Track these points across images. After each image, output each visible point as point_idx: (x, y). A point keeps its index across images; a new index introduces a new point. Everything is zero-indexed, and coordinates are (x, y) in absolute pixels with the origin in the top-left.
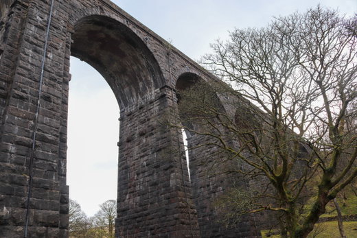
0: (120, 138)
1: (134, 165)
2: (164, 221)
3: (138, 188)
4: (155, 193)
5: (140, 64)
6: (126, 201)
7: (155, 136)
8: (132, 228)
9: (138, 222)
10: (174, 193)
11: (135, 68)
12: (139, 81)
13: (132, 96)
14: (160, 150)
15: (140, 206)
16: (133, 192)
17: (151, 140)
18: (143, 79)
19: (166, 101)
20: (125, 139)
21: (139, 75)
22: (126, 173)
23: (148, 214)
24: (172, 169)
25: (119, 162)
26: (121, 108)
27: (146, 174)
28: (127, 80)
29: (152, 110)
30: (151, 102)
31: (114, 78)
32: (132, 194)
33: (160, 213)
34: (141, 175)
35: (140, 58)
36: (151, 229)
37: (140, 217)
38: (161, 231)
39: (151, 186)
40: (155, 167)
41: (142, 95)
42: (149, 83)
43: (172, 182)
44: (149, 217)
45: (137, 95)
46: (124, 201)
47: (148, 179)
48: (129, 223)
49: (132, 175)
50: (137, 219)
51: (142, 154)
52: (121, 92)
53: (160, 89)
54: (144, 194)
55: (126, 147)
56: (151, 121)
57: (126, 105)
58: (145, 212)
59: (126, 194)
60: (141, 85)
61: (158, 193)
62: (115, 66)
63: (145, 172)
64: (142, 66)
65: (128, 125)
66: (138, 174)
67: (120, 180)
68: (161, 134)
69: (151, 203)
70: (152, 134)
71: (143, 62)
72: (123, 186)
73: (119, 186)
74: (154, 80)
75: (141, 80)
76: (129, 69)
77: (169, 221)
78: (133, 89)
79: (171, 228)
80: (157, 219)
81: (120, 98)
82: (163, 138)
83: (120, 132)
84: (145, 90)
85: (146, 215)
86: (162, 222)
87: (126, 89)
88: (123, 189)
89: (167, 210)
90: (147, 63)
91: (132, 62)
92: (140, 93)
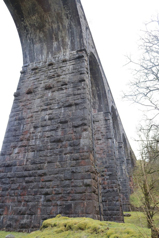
0: (18, 89)
1: (32, 117)
2: (68, 186)
3: (32, 142)
4: (57, 151)
5: (62, 24)
6: (14, 155)
7: (65, 91)
8: (17, 189)
9: (27, 182)
10: (85, 154)
11: (55, 26)
12: (54, 40)
13: (42, 53)
14: (70, 106)
15: (34, 163)
16: (25, 146)
17: (59, 95)
18: (60, 39)
19: (83, 62)
20: (25, 90)
21: (57, 35)
22: (19, 124)
23: (45, 174)
24: (85, 127)
25: (12, 112)
26: (25, 62)
27: (47, 128)
28: (41, 36)
29: (64, 69)
30: (64, 61)
31: (27, 31)
32: (23, 148)
33: (62, 175)
34: (39, 129)
35: (64, 17)
36: (47, 194)
37: (30, 176)
38: (61, 198)
39: (51, 142)
40: (61, 123)
41: (53, 54)
42: (64, 45)
43: (83, 142)
44: (45, 178)
45: (48, 53)
46: (10, 154)
47: (49, 134)
48: (13, 182)
49: (28, 127)
50: (27, 179)
51: (45, 107)
52: (30, 47)
53: (77, 52)
54: (40, 150)
55: (24, 99)
56: (61, 77)
57: (32, 61)
58: (39, 172)
59: (15, 147)
60: (55, 44)
61: (61, 152)
62: (34, 18)
63: (46, 126)
64: (64, 27)
65: (32, 79)
66: (35, 127)
67: (9, 131)
68: (73, 91)
69: (49, 162)
70: (62, 89)
71: (66, 22)
72: (11, 138)
73: (6, 137)
74: (72, 43)
75: (57, 39)
76: (48, 26)
77: (76, 186)
78: (45, 47)
79: (77, 196)
80: (58, 183)
81: (27, 53)
82: (75, 95)
83: (19, 84)
84: (59, 49)
85: (40, 176)
86: (64, 187)
87: (37, 46)
88: (11, 141)
89: (73, 172)
90: (70, 25)
91: (54, 19)
92: (52, 52)
